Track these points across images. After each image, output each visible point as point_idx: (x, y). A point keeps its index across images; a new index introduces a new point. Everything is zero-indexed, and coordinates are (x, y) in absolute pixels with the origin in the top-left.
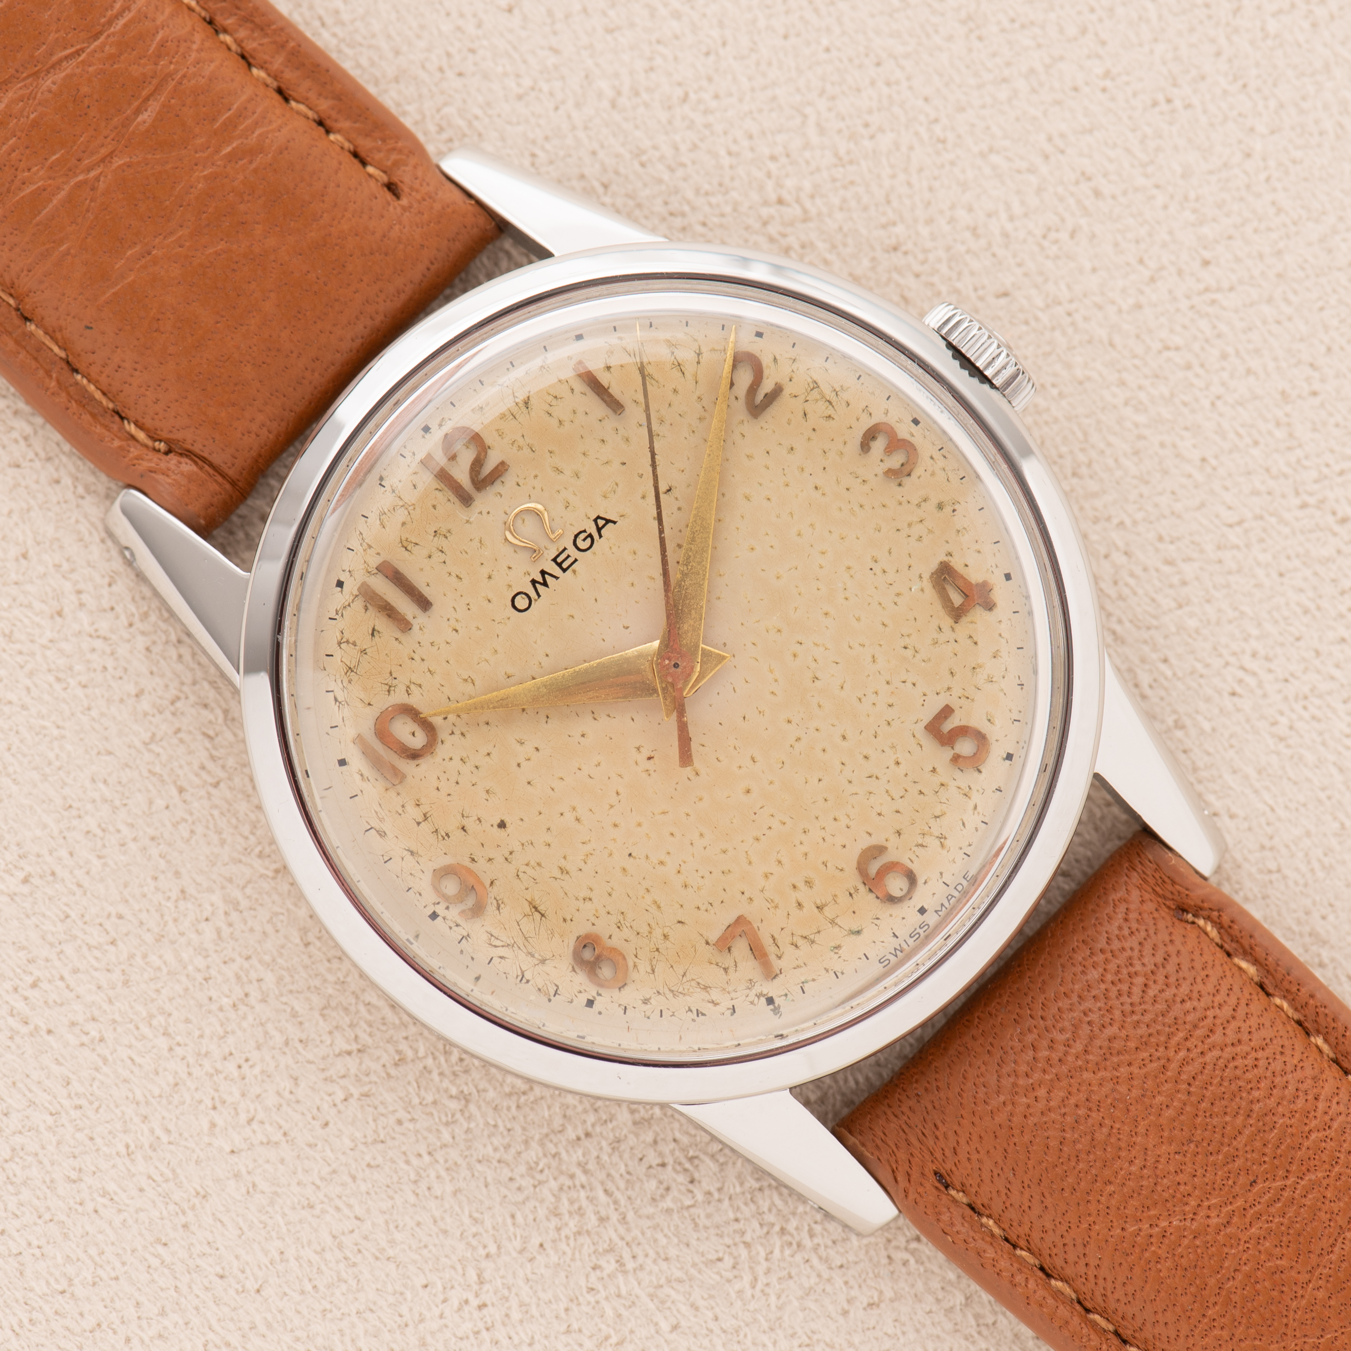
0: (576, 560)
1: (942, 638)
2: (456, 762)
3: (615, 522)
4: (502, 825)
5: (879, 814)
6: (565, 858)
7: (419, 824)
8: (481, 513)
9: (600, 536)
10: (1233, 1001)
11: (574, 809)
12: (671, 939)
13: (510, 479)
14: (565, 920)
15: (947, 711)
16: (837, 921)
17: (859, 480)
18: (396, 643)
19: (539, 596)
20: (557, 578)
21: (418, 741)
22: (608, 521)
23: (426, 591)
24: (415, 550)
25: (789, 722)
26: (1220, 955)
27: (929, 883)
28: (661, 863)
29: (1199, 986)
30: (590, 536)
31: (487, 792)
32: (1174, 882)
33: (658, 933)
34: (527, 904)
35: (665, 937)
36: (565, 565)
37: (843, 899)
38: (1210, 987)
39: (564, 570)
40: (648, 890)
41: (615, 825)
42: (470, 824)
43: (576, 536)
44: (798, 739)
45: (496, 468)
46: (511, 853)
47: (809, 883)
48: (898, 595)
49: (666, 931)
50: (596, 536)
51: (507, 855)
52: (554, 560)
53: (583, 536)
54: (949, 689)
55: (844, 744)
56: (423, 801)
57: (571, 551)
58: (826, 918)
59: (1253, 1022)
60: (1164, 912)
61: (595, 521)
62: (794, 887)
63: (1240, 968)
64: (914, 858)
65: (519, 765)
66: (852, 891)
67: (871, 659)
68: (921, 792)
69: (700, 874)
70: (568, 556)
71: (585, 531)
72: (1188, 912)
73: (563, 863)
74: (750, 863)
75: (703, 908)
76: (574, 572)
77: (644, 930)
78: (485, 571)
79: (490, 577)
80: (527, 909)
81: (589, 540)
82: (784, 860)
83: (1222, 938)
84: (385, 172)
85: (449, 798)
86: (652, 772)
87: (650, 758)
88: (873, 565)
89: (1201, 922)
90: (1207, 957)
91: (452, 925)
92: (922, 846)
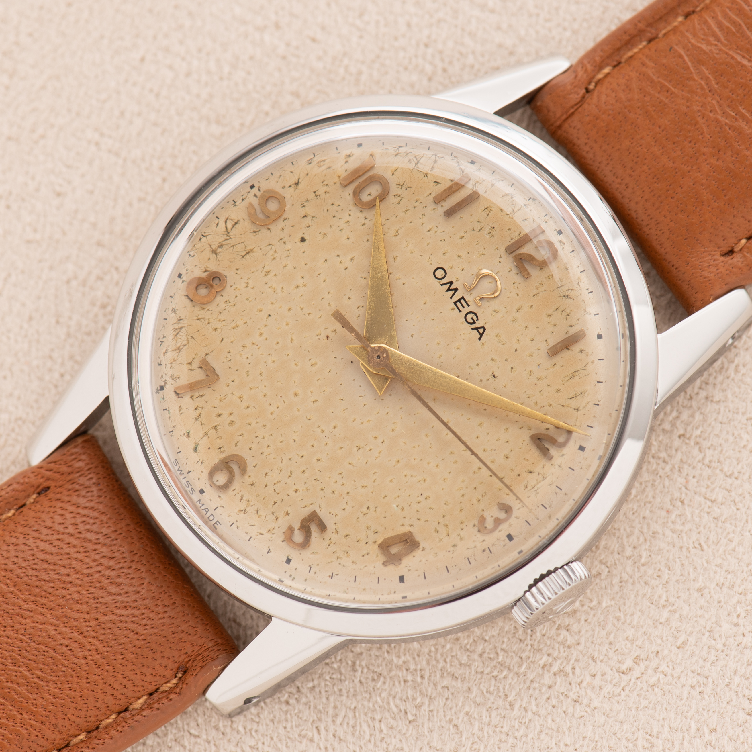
0: (460, 311)
1: (370, 533)
2: (347, 218)
3: (480, 339)
4: (303, 240)
5: (266, 474)
6: (275, 275)
7: (315, 192)
8: (501, 257)
9: (473, 329)
10: (116, 686)
11: (305, 286)
12: (213, 333)
13: (518, 279)
14: (237, 269)
15: (323, 527)
16: (206, 437)
17: (480, 497)
18: (428, 193)
19: (442, 285)
20: (451, 298)
21: (365, 197)
22: (481, 335)
23: (458, 216)
24: (485, 214)
25: (335, 427)
26: (152, 688)
27: (218, 499)
28: (261, 334)
29: (130, 667)
30: (474, 323)
31: (325, 234)
32: (202, 667)
33: (219, 325)
34: (252, 248)
35: (215, 329)
36: (458, 304)
37: (218, 443)
38: (128, 673)
39: (455, 303)
40: (245, 323)
41: (290, 309)
42: (308, 221)
43: (475, 314)
44: (323, 431)
45: (526, 270)
46: (285, 243)
47: (232, 423)
48: (403, 509)
49: (219, 330)
50: (474, 326)
51: (284, 240)
52: (463, 298)
53: (475, 318)
54: (337, 532)
55: (315, 460)
56: (327, 195)
57: (467, 309)
58: (209, 430)
59: (100, 695)
60: (183, 658)
61: (483, 327)
62: (231, 414)
63: (139, 698)
64: (235, 492)
65: (338, 256)
66: (222, 449)
67: (365, 484)
68: (275, 503)
69: (250, 357)
70: (463, 307)
71: (478, 319)
72: (183, 675)
73: (272, 274)
74: (251, 389)
75: (228, 355)
76: (453, 309)
77: (222, 317)
78: (463, 254)
79: (459, 256)
80: (249, 248)
81: (472, 321)
82: (249, 410)
83: (162, 692)
84: (741, 249)
85: (326, 210)
86: (319, 337)
87: (328, 337)
88: (424, 495)
89: (175, 681)
90: (149, 678)
91: (244, 197)
92: (241, 499)
